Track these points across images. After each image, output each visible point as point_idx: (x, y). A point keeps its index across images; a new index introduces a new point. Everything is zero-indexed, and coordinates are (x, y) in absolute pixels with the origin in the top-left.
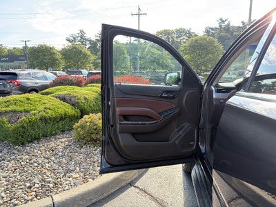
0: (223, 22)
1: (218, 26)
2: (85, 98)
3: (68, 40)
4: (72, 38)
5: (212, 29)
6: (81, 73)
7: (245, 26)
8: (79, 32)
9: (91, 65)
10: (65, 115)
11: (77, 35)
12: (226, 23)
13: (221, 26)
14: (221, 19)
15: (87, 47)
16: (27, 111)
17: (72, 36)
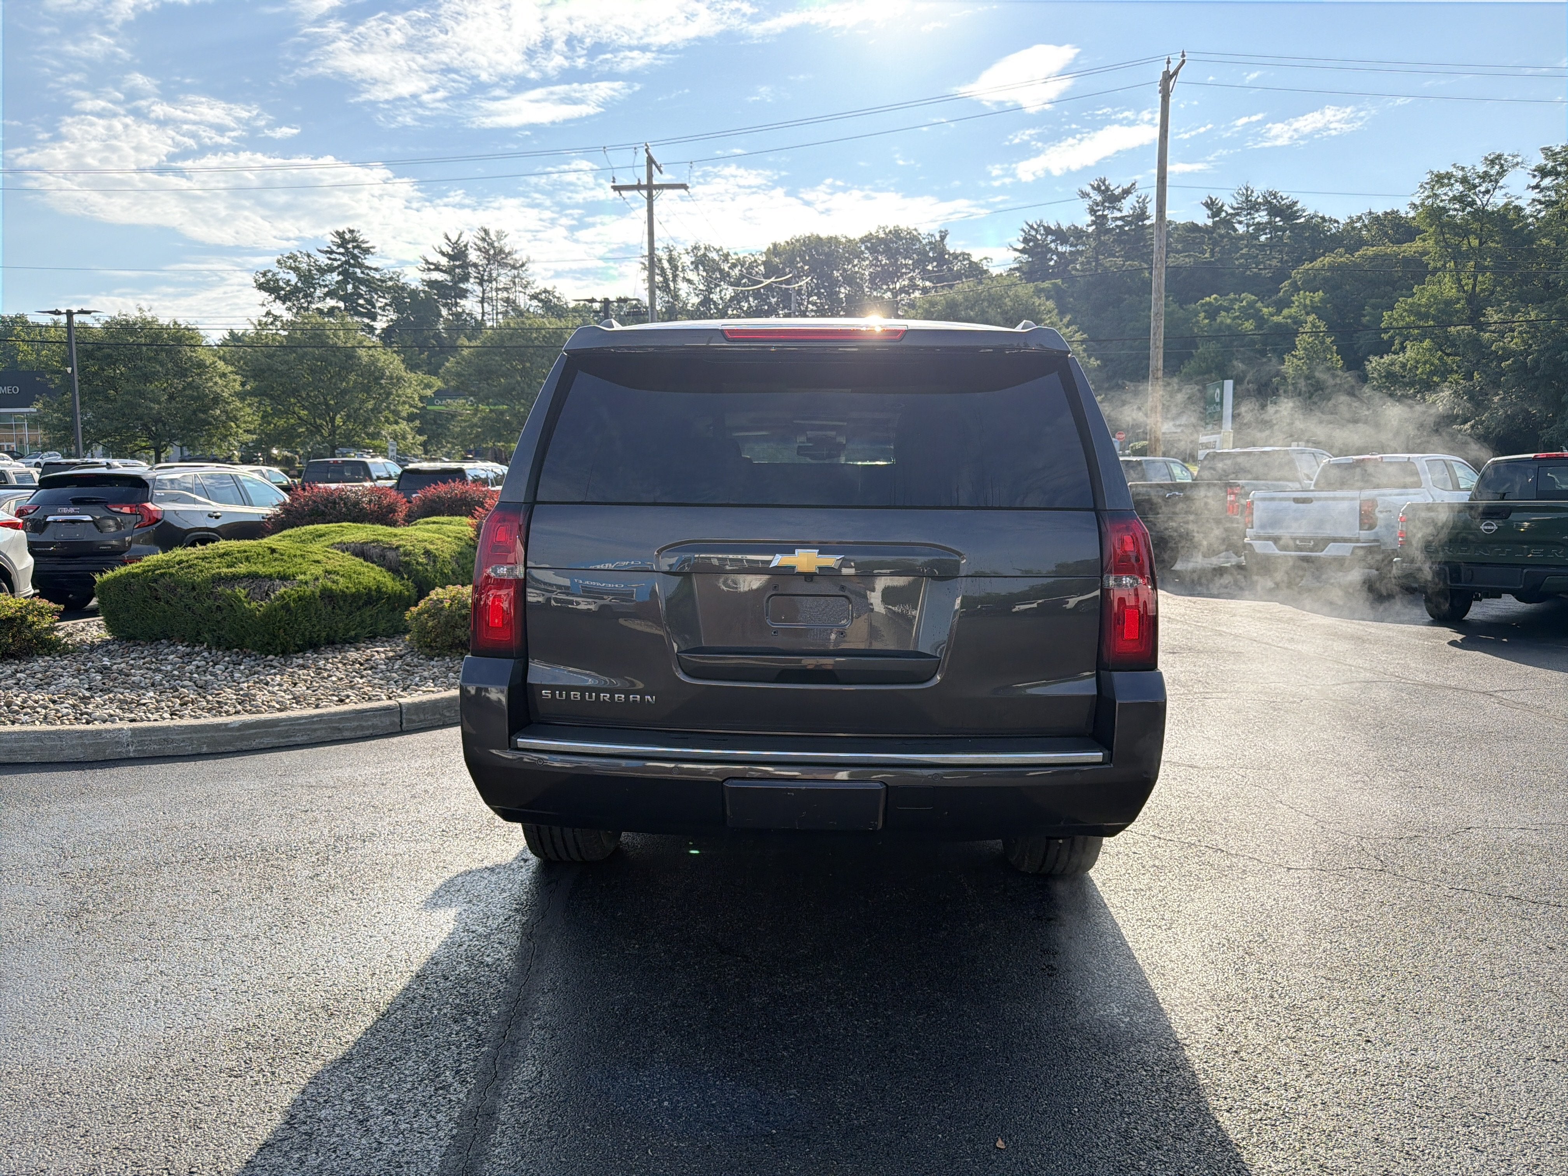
0: (1112, 199)
1: (1084, 221)
2: (427, 553)
3: (269, 286)
4: (293, 278)
5: (1060, 235)
6: (362, 471)
7: (1227, 223)
8: (329, 239)
9: (403, 425)
10: (379, 590)
11: (323, 260)
12: (1127, 206)
13: (1100, 221)
14: (1102, 188)
15: (380, 324)
16: (284, 578)
17: (290, 261)
